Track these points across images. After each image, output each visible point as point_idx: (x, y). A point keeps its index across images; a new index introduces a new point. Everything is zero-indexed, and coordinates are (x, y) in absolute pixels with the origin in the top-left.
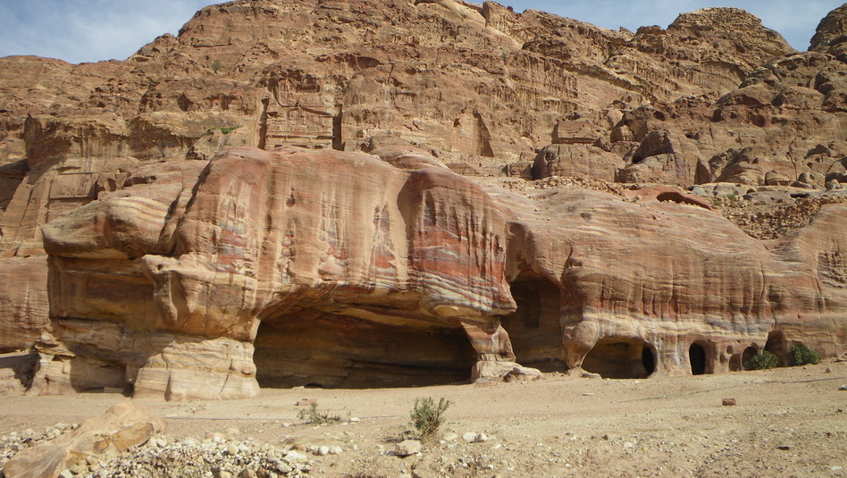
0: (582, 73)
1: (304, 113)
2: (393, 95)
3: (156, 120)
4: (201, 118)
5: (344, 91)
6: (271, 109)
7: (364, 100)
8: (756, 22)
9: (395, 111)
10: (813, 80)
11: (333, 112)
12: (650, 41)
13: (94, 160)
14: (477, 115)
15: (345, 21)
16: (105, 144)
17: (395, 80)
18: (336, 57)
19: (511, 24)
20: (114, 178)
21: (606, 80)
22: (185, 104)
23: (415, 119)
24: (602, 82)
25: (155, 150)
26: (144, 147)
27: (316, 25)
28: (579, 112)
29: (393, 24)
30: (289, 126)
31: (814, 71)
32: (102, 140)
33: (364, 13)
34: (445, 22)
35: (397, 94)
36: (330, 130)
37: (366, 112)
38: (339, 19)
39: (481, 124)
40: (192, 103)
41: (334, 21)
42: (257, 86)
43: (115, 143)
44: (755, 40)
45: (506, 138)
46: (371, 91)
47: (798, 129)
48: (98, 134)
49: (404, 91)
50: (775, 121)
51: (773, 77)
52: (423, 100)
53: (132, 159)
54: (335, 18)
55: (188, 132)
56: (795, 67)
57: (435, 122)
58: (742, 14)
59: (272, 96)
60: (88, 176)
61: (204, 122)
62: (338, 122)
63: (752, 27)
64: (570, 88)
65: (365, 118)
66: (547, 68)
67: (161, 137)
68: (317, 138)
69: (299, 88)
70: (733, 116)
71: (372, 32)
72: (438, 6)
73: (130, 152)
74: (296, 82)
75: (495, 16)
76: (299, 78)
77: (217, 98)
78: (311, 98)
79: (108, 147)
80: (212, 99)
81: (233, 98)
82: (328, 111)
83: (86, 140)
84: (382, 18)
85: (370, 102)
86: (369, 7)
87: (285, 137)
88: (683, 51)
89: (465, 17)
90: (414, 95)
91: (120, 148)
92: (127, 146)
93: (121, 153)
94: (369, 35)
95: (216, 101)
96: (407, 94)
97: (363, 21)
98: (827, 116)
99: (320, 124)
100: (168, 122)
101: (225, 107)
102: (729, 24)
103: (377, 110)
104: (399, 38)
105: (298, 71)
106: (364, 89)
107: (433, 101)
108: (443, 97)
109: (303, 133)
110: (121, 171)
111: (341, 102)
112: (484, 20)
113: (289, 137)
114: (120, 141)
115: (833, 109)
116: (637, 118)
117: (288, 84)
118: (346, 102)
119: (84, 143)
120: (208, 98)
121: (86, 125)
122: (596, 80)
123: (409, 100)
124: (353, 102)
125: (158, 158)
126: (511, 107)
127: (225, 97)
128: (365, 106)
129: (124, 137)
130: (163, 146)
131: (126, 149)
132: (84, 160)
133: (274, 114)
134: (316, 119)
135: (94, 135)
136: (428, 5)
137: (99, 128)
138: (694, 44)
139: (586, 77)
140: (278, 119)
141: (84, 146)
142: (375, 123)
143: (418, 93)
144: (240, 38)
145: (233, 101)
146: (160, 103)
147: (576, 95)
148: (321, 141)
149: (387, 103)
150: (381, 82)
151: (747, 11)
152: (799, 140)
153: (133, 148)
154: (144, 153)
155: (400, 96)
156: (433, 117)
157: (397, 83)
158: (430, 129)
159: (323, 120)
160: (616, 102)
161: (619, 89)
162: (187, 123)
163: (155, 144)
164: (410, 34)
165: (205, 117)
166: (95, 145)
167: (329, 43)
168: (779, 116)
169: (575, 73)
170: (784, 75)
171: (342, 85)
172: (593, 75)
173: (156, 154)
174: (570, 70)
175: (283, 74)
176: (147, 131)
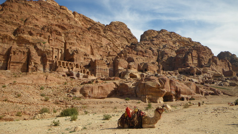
0: (103, 37)
1: (58, 41)
2: (77, 40)
3: (25, 37)
4: (36, 39)
5: (66, 37)
6: (50, 38)
7: (71, 40)
8: (126, 26)
9: (77, 43)
10: (149, 48)
11: (64, 41)
12: (109, 29)
13: (6, 45)
14: (91, 46)
15: (49, 12)
16: (10, 41)
17: (77, 36)
18: (55, 25)
19: (79, 18)
20: (15, 51)
21: (107, 39)
22: (31, 34)
23: (81, 46)
24: (106, 39)
25: (24, 45)
26: (21, 43)
27: (42, 12)
28: (103, 46)
29: (58, 15)
30: (54, 43)
31: (149, 46)
32: (9, 40)
33: (52, 11)
34: (67, 16)
35: (77, 39)
36: (64, 46)
37: (72, 43)
38: (48, 12)
39: (91, 48)
40: (33, 34)
41: (46, 12)
42: (47, 32)
43: (12, 41)
44: (126, 30)
45: (96, 52)
46: (73, 38)
47: (150, 58)
48: (8, 38)
49: (79, 39)
50: (146, 56)
51: (142, 46)
52: (82, 42)
53: (17, 46)
54: (46, 11)
55: (33, 42)
56: (145, 45)
57: (85, 47)
58: (124, 24)
59: (51, 35)
60: (5, 49)
61: (37, 40)
62: (65, 44)
63: (125, 27)
64: (101, 40)
65: (71, 44)
66: (97, 35)
67: (26, 42)
68: (61, 47)
69: (57, 34)
70: (140, 54)
71: (55, 17)
72: (65, 11)
73: (16, 44)
74: (56, 33)
75: (76, 16)
76: (57, 32)
77: (39, 34)
78: (59, 37)
79: (10, 42)
80: (37, 34)
81: (43, 34)
82: (63, 41)
83: (4, 39)
84: (56, 13)
85: (72, 41)
86: (53, 9)
87: (54, 46)
88: (115, 32)
89: (70, 15)
90: (80, 40)
91: (13, 42)
92: (15, 42)
93: (14, 44)
94: (54, 17)
95: (38, 34)
96: (79, 40)
97: (53, 13)
98: (154, 56)
99: (61, 44)
100: (29, 38)
101: (40, 36)
102: (121, 26)
103: (74, 43)
104: (60, 19)
105: (57, 30)
106: (71, 37)
107: (84, 42)
108: (86, 41)
109: (58, 45)
110: (17, 49)
111: (66, 39)
112: (74, 16)
113: (55, 46)
114: (14, 41)
115: (154, 55)
116: (125, 53)
117: (55, 33)
118: (67, 39)
119: (3, 40)
120: (37, 33)
121: (5, 35)
122: (105, 39)
123: (79, 41)
124: (68, 40)
125: (24, 47)
126: (96, 45)
127: (41, 34)
128: (71, 41)
129: (15, 40)
130: (26, 44)
131: (15, 43)
132: (3, 44)
133: (51, 40)
134: (61, 43)
135: (7, 38)
136: (63, 10)
137: (8, 36)
138: (117, 30)
139: (103, 38)
140: (52, 41)
141: (3, 41)
142: (74, 46)
143: (81, 40)
144: (24, 12)
145: (42, 35)
146: (24, 32)
147: (102, 41)
148: (62, 48)
149: (75, 41)
150: (74, 36)
151: (125, 24)
152: (150, 60)
153: (17, 43)
154: (20, 45)
155: (78, 40)
156: (84, 46)
157: (77, 37)
158: (84, 48)
159: (62, 43)
160: (108, 44)
161: (109, 41)
162: (32, 39)
163: (24, 43)
164: (62, 18)
165: (37, 38)
166: (6, 41)
167: (45, 17)
168: (146, 55)
169: (102, 37)
170: (144, 46)
171: (66, 35)
172: (105, 37)
173: (24, 46)
174: (101, 36)
175: (53, 30)
176: (23, 39)
